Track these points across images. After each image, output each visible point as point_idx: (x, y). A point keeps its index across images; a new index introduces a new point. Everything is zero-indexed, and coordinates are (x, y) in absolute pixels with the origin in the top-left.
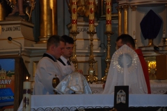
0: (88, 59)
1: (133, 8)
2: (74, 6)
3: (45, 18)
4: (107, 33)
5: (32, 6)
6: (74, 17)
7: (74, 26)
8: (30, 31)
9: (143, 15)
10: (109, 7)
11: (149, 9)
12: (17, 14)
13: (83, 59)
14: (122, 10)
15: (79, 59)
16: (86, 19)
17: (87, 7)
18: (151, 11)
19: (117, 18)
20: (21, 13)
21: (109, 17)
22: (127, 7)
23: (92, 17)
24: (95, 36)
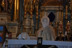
0: (29, 28)
1: (46, 11)
2: (26, 9)
3: (15, 13)
4: (36, 19)
5: (11, 8)
6: (25, 13)
7: (25, 16)
8: (10, 17)
9: (49, 14)
10: (37, 10)
11: (51, 12)
12: (5, 11)
14: (42, 11)
15: (26, 28)
16: (29, 14)
17: (30, 10)
18: (52, 12)
19: (40, 14)
20: (7, 11)
21: (37, 14)
22: (43, 10)
23: (31, 13)
24: (32, 20)
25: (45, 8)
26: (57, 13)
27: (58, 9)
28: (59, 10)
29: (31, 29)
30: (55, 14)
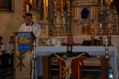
0: (61, 26)
1: (78, 7)
3: (45, 10)
4: (68, 17)
5: (40, 6)
6: (55, 10)
7: (55, 14)
8: (39, 16)
9: (82, 9)
10: (69, 6)
13: (59, 26)
14: (74, 7)
15: (57, 26)
16: (60, 11)
18: (85, 8)
19: (72, 10)
21: (69, 10)
22: (76, 6)
23: (62, 10)
24: (64, 18)
25: (77, 3)
26: (92, 8)
27: (92, 4)
28: (94, 5)
29: (62, 28)
30: (89, 9)
